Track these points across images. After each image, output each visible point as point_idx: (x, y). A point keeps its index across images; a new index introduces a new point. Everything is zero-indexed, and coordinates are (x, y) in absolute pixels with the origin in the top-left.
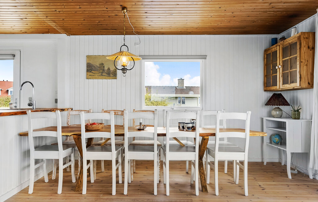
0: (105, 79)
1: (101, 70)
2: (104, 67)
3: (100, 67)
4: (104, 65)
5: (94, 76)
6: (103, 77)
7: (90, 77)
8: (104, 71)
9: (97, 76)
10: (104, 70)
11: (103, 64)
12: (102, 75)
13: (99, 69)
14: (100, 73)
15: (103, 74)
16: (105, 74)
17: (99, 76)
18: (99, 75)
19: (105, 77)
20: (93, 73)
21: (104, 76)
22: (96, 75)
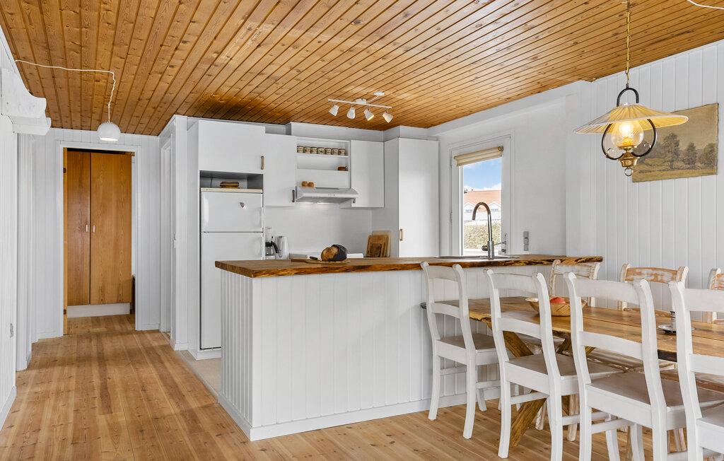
0: (681, 176)
1: (670, 155)
2: (677, 144)
3: (665, 147)
4: (678, 139)
5: (651, 172)
6: (675, 172)
7: (641, 176)
8: (678, 155)
9: (657, 173)
10: (676, 153)
11: (674, 136)
12: (672, 169)
13: (663, 151)
14: (666, 164)
15: (677, 164)
16: (680, 164)
17: (664, 170)
18: (663, 168)
19: (680, 171)
20: (647, 164)
21: (679, 169)
22: (657, 169)
